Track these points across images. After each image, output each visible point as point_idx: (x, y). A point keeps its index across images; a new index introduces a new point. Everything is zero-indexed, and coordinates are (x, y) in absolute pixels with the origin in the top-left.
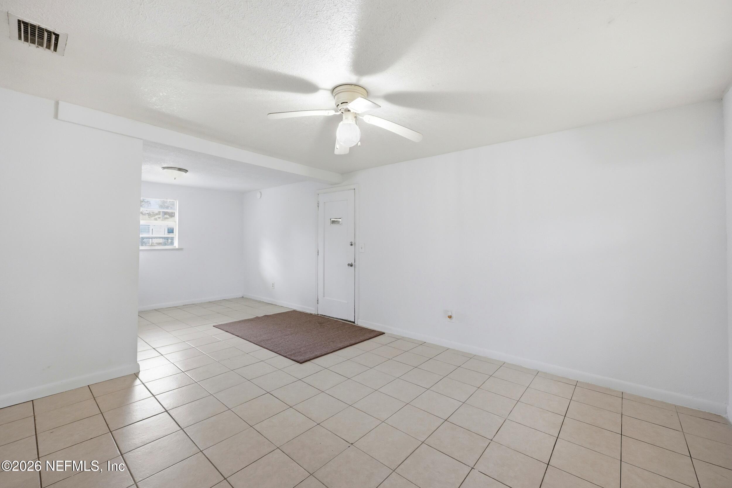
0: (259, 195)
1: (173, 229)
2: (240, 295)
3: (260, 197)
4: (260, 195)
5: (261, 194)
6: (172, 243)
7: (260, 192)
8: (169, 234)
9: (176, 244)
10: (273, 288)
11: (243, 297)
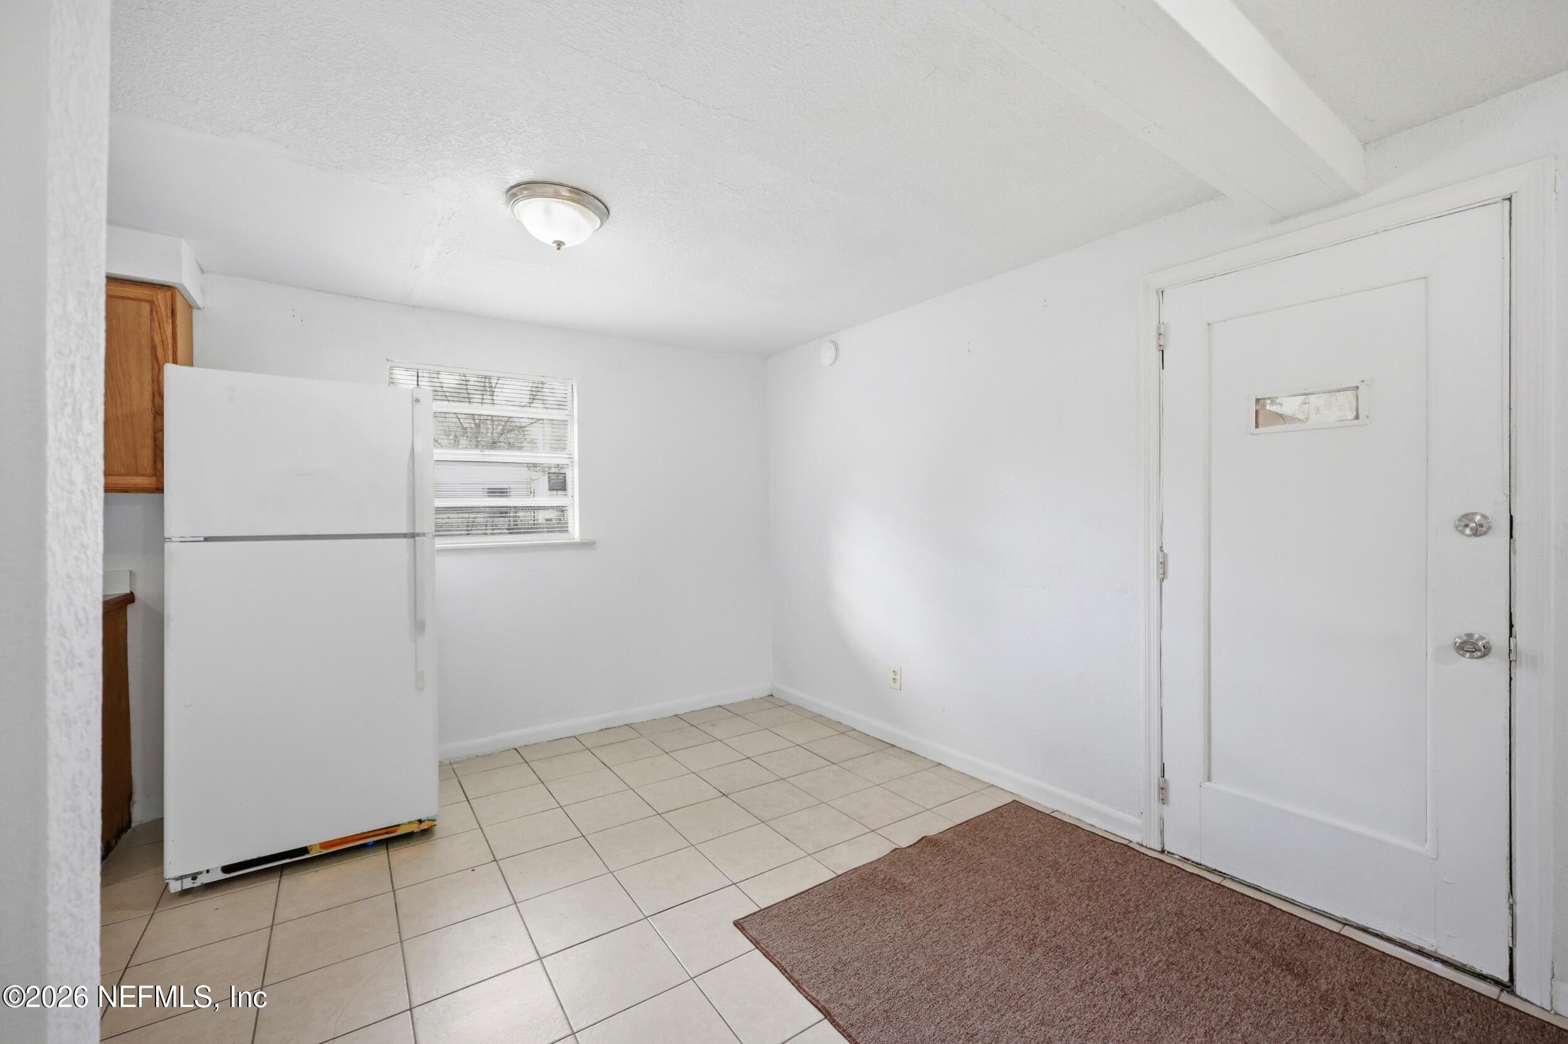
0: (827, 354)
1: (565, 477)
2: (757, 688)
3: (833, 358)
4: (833, 352)
5: (837, 350)
6: (561, 526)
7: (834, 342)
8: (554, 492)
9: (575, 531)
10: (897, 685)
11: (772, 695)
